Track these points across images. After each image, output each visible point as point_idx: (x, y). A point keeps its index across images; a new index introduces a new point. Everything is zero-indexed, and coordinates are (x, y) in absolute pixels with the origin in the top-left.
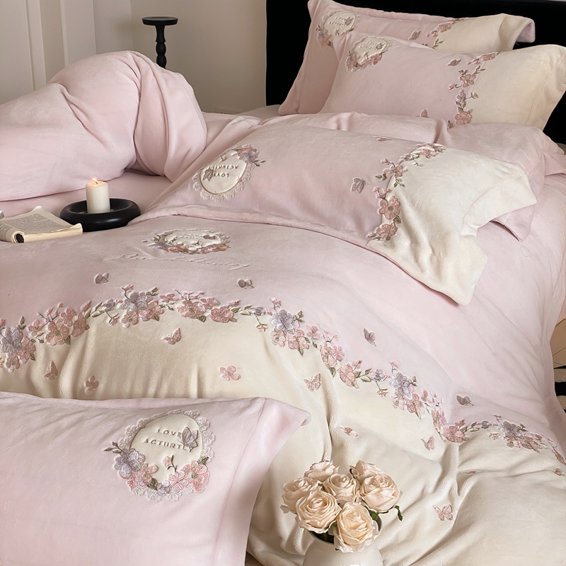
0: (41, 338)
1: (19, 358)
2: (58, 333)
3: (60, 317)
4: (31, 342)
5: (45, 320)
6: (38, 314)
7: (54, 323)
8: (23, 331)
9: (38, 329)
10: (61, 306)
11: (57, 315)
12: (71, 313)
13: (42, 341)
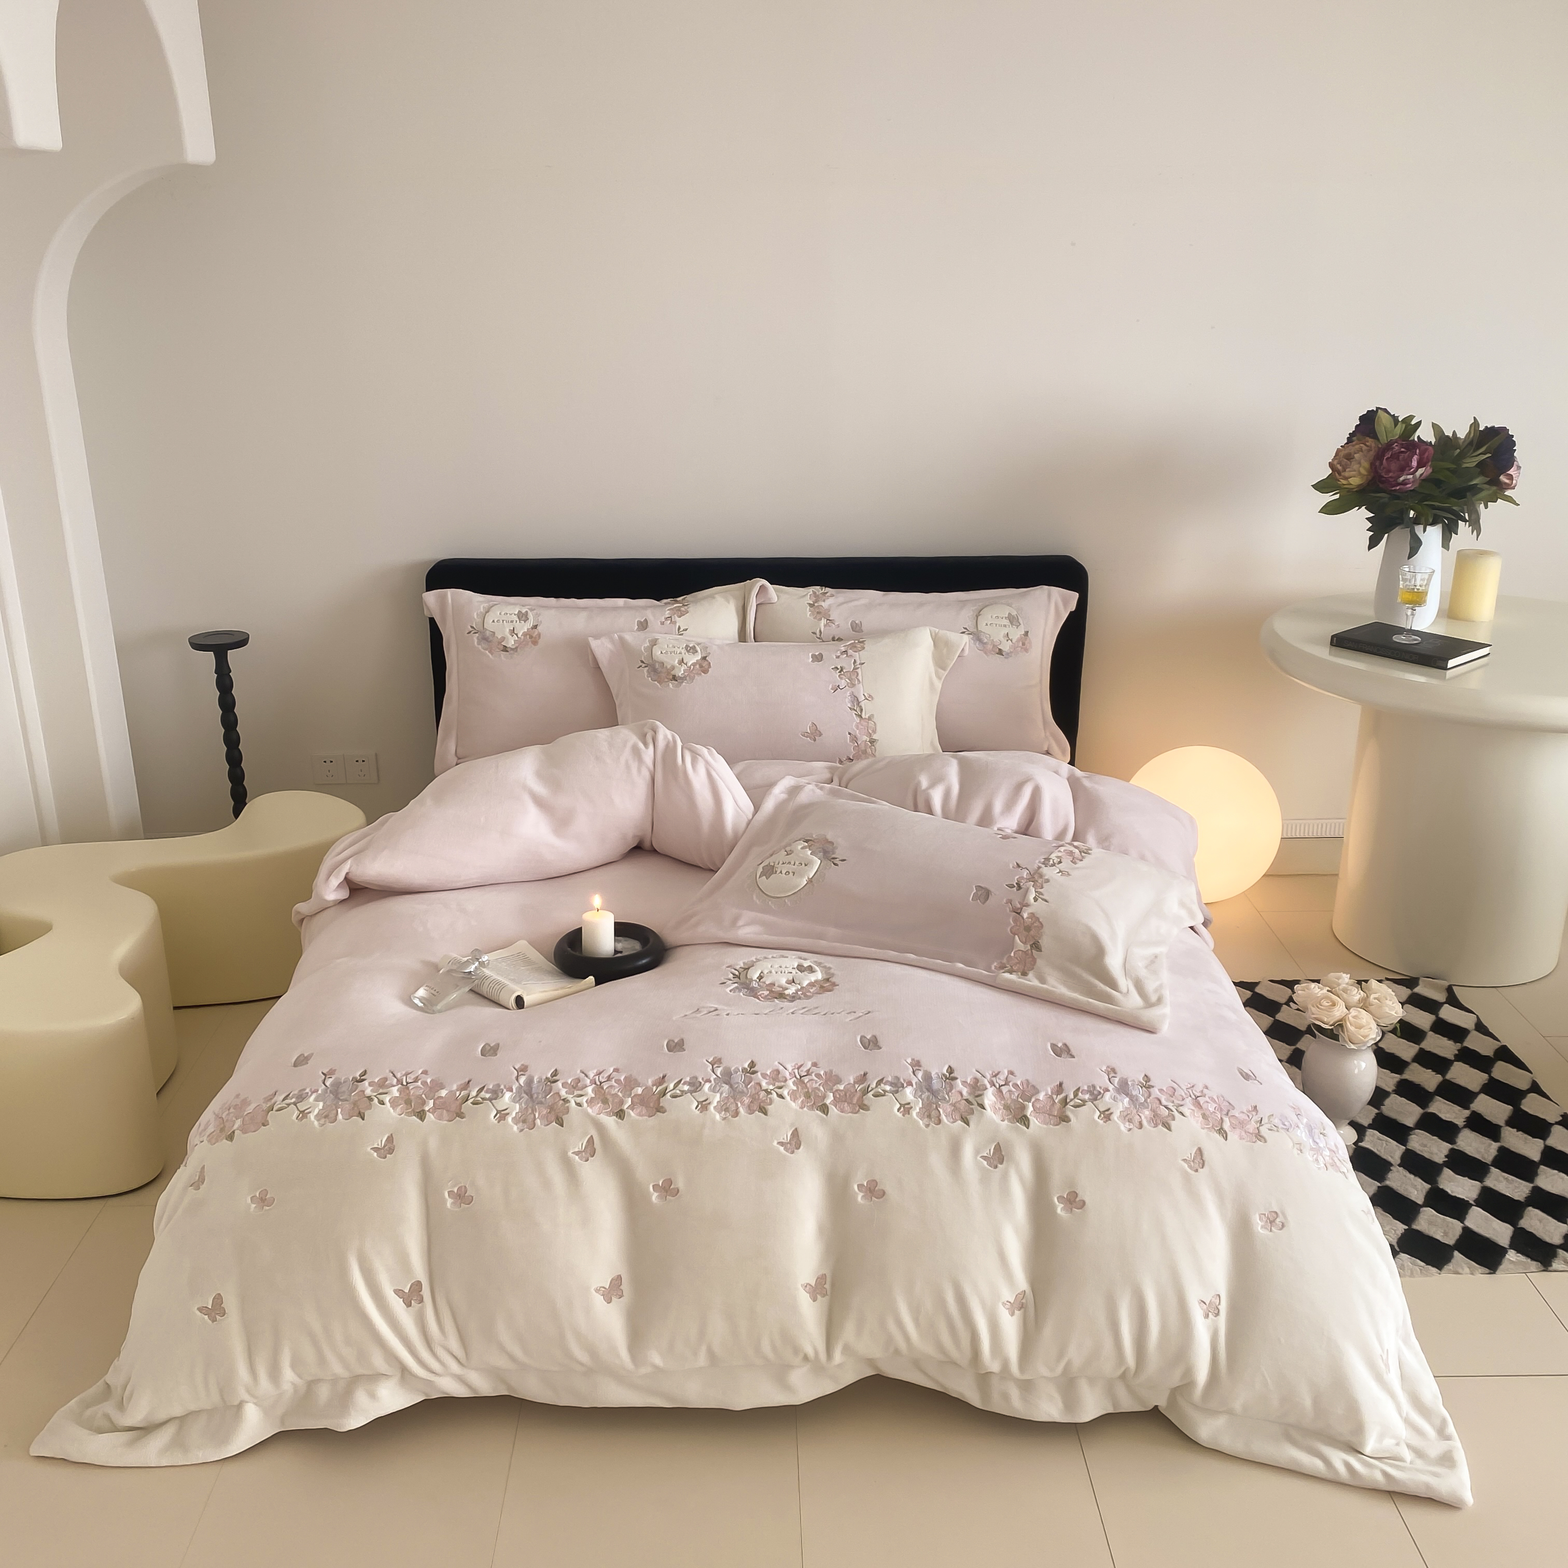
0: (579, 1100)
1: (537, 1116)
2: (605, 1101)
3: (613, 1083)
4: (561, 1102)
5: (588, 1081)
6: (579, 1072)
7: (602, 1088)
8: (553, 1085)
9: (576, 1086)
10: (616, 1070)
11: (609, 1078)
12: (630, 1083)
13: (579, 1105)
